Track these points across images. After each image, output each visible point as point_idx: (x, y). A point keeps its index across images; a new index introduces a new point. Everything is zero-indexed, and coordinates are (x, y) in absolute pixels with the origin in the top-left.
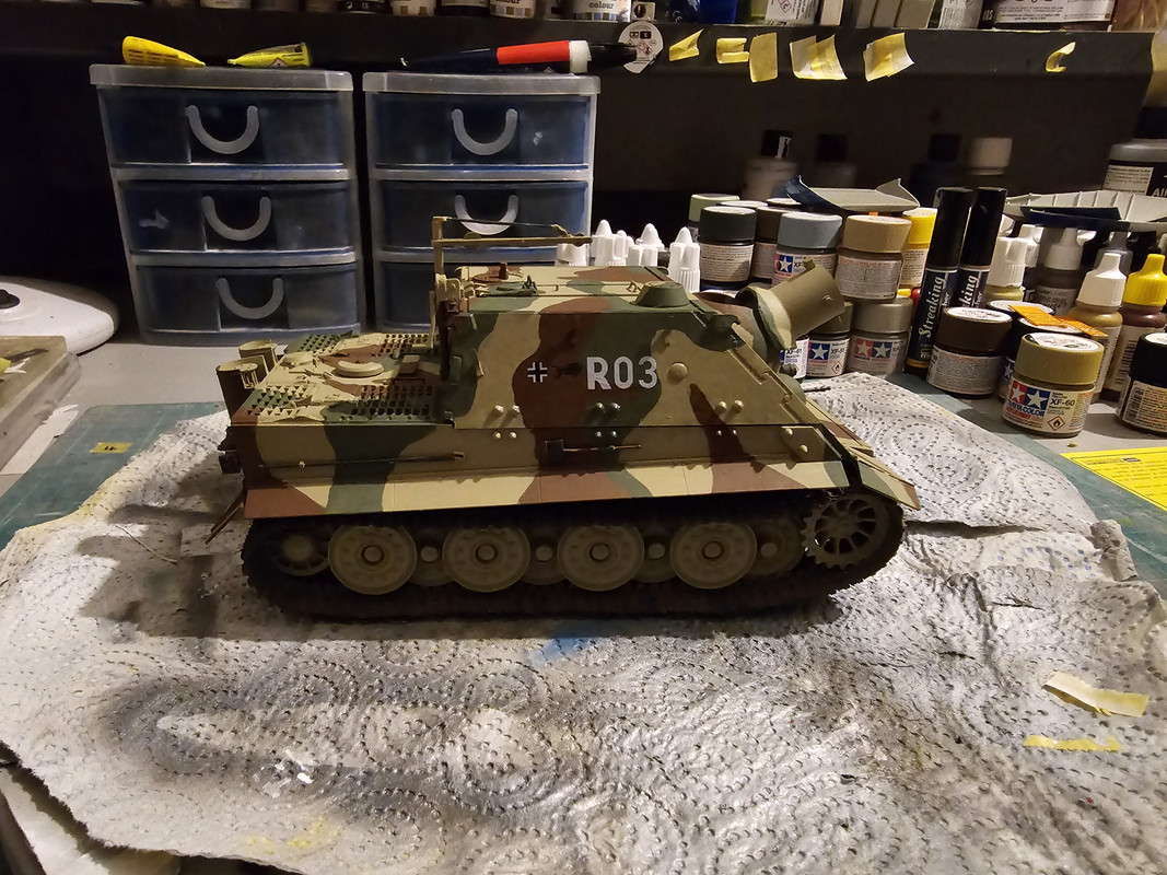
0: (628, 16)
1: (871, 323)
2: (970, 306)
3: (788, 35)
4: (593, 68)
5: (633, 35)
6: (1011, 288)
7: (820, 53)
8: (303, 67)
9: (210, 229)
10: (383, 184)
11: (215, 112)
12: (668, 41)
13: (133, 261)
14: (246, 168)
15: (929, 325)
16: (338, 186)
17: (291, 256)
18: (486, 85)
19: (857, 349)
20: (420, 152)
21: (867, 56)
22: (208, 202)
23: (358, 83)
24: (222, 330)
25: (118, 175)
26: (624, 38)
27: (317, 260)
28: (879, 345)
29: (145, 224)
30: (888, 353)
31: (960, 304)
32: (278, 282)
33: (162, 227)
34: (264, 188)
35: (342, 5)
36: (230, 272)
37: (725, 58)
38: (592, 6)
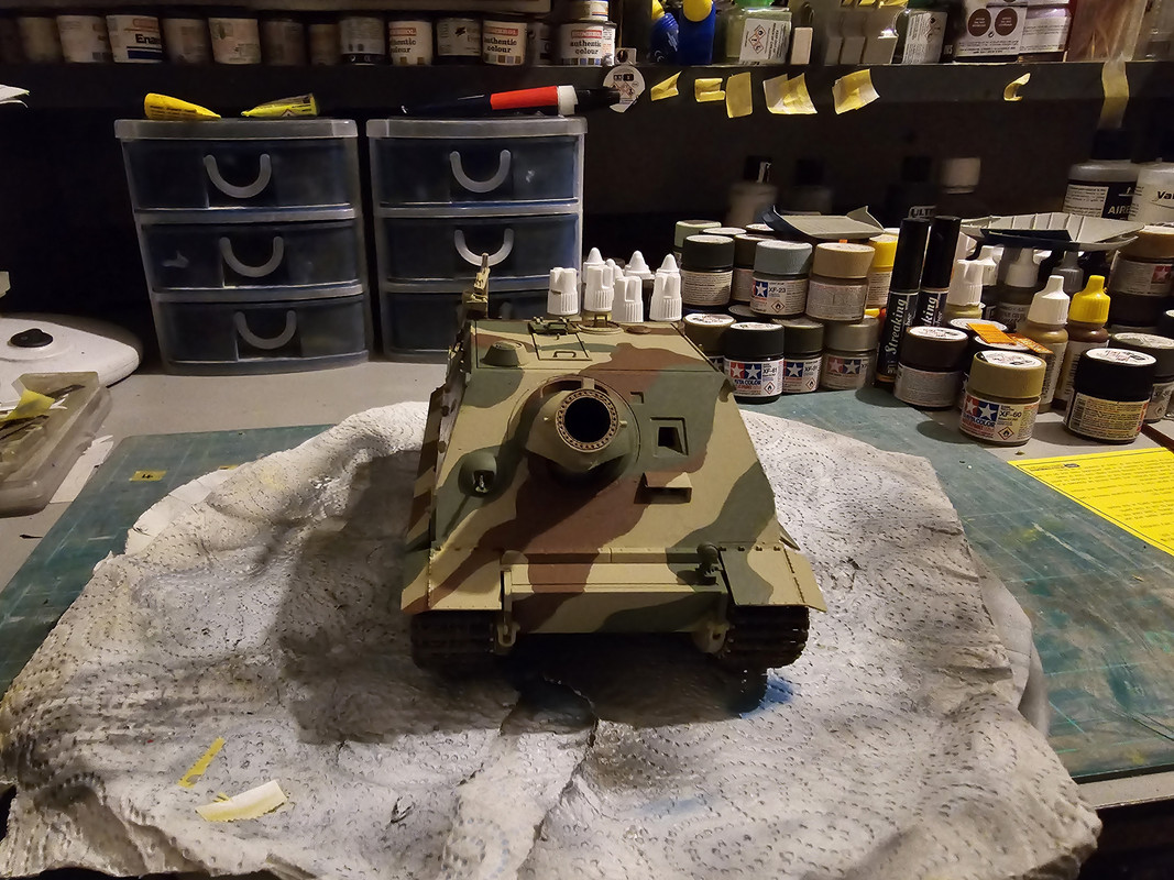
0: (612, 60)
1: (841, 342)
2: (932, 325)
3: (761, 73)
4: (579, 110)
5: (617, 78)
6: (970, 307)
7: (792, 90)
8: (311, 117)
9: (228, 268)
10: (387, 221)
11: (230, 160)
12: (650, 82)
13: (156, 298)
14: (261, 211)
16: (346, 224)
17: (302, 290)
18: (479, 129)
19: (830, 366)
20: (421, 191)
21: (836, 91)
22: (225, 243)
23: (362, 129)
24: (240, 360)
25: (141, 220)
26: (608, 82)
27: (328, 293)
28: (849, 362)
29: (168, 264)
30: (858, 370)
31: (922, 324)
32: (291, 315)
33: (183, 266)
34: (277, 228)
35: (346, 58)
36: (248, 307)
37: (703, 97)
38: (577, 52)
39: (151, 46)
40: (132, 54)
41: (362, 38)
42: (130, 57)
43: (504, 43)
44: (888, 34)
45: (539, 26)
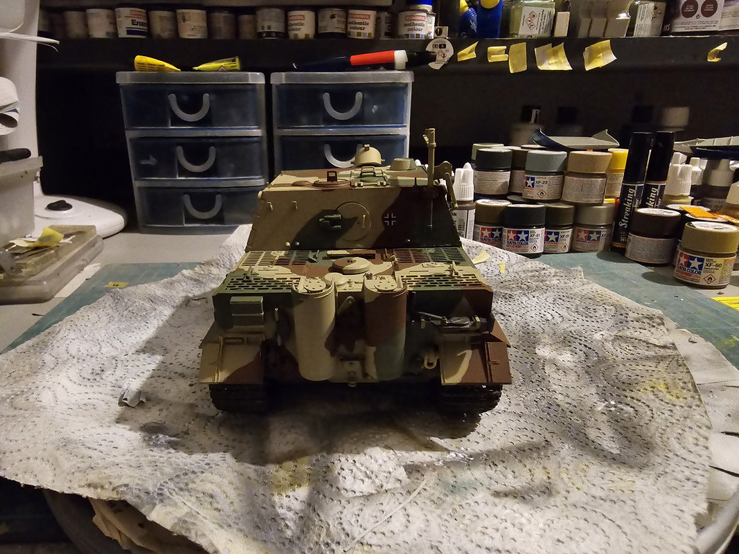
0: (432, 35)
1: (586, 219)
2: (654, 208)
3: (533, 43)
4: (409, 66)
5: (435, 46)
6: (683, 197)
7: (555, 54)
8: (236, 70)
9: (180, 166)
10: (283, 138)
11: (185, 98)
12: (457, 49)
13: (136, 184)
14: (201, 129)
15: (625, 220)
16: (256, 139)
17: (227, 181)
18: (342, 78)
19: (578, 236)
20: (304, 119)
21: (586, 55)
22: (180, 150)
23: (268, 79)
24: (186, 225)
25: (130, 135)
26: (429, 48)
27: (242, 183)
28: (592, 232)
29: (143, 162)
30: (599, 238)
31: (646, 206)
32: (218, 197)
33: (153, 164)
34: (211, 141)
35: (260, 35)
36: (191, 191)
37: (493, 59)
38: (409, 30)
39: (141, 27)
40: (129, 32)
41: (270, 22)
42: (128, 34)
43: (360, 23)
44: (623, 16)
45: (384, 15)
